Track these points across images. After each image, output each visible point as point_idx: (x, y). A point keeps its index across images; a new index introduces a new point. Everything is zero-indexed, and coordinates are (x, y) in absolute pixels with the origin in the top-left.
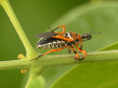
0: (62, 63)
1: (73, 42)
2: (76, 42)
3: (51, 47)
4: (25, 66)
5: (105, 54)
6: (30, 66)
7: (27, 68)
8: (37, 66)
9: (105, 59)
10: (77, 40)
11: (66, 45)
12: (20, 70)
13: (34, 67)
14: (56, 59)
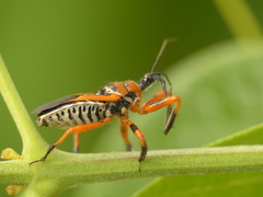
0: (108, 171)
1: (121, 103)
2: (130, 100)
3: (70, 117)
4: (17, 176)
5: (215, 155)
6: (30, 176)
7: (22, 182)
8: (47, 178)
9: (214, 165)
10: (131, 95)
11: (108, 113)
12: (5, 186)
13: (39, 180)
14: (95, 162)
